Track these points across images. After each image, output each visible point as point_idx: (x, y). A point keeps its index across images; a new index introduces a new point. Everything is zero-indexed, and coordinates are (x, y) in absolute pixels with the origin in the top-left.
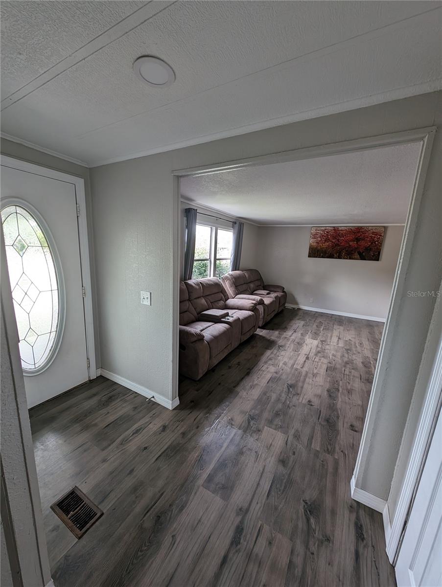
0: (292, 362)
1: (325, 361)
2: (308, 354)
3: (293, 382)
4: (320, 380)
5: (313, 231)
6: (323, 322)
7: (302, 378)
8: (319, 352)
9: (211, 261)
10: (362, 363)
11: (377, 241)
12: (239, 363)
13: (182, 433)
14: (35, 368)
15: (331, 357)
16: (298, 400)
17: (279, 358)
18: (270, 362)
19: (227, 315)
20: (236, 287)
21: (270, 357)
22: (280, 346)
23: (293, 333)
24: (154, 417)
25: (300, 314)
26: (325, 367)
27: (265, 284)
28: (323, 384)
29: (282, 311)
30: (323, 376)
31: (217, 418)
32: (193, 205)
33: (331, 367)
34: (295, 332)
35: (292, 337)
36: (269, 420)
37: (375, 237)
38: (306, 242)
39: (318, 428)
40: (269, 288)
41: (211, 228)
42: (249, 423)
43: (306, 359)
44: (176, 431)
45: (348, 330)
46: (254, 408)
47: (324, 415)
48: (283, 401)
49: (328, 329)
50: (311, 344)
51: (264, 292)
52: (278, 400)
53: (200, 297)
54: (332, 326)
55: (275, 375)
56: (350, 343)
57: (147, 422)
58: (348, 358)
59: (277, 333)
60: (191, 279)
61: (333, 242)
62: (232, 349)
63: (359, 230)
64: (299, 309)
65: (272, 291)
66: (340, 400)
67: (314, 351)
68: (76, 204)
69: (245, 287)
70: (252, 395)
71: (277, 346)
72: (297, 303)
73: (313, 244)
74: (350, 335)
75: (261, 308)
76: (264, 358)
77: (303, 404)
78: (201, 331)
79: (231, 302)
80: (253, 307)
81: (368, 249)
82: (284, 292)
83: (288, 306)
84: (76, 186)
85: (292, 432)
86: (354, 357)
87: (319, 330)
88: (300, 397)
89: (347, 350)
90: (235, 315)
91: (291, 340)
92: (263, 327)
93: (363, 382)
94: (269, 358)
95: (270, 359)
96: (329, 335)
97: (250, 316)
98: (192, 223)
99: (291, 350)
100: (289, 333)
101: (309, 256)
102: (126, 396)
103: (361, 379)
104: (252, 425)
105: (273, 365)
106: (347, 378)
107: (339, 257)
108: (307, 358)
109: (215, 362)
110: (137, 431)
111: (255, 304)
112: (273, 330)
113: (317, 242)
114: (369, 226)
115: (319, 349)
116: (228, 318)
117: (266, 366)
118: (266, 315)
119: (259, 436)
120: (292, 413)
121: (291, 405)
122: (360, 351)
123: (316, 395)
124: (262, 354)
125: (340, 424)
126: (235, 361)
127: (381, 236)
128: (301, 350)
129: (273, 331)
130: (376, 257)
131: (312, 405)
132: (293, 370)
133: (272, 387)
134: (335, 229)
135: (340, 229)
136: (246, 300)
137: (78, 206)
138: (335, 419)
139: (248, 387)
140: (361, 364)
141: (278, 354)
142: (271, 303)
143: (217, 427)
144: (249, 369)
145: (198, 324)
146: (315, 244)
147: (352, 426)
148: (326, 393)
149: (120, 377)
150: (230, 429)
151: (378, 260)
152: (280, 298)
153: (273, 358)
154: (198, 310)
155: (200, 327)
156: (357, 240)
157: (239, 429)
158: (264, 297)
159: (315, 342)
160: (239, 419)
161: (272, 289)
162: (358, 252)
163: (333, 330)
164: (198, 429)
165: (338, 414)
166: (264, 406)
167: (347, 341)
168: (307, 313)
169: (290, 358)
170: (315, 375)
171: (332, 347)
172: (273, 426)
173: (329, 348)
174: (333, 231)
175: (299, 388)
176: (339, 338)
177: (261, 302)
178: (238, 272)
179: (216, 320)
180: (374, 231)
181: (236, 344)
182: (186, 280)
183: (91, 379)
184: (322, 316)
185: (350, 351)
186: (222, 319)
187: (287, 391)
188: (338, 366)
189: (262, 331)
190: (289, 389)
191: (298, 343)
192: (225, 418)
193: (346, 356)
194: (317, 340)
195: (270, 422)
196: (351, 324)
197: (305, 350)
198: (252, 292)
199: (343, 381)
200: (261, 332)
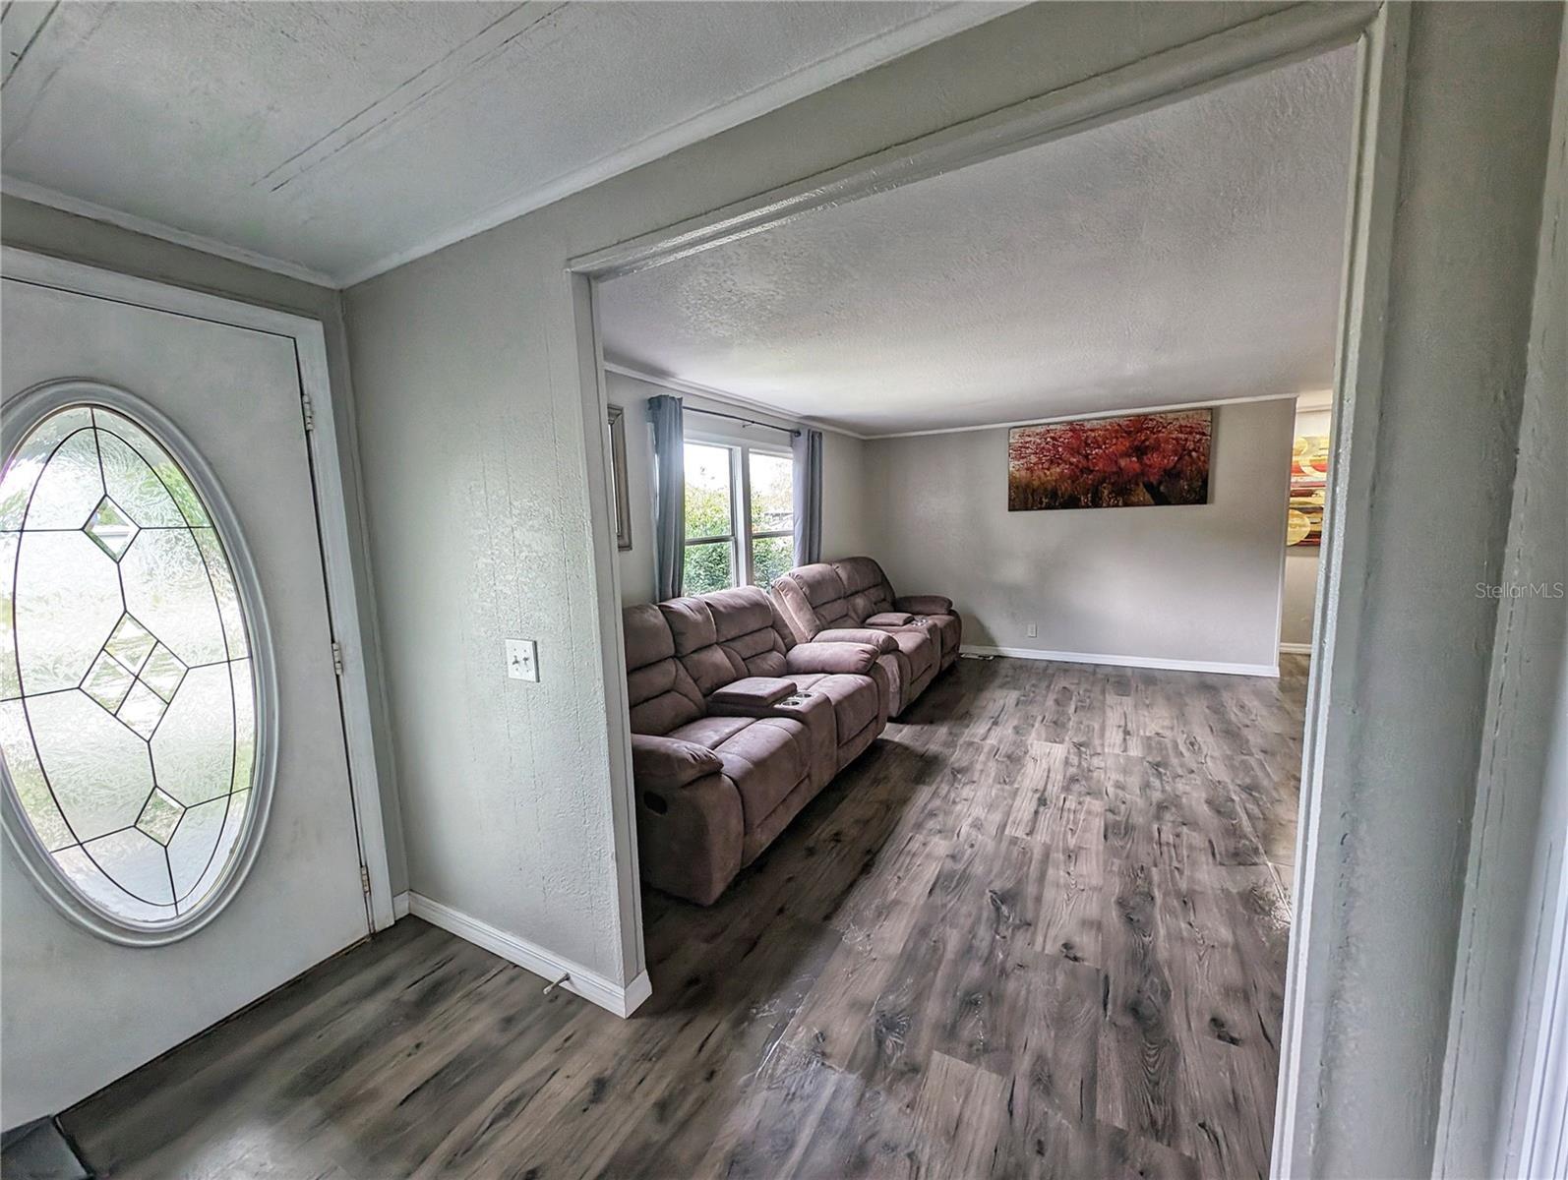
0: (996, 817)
1: (1097, 806)
2: (1041, 787)
3: (1009, 885)
4: (1090, 869)
5: (1015, 439)
6: (1072, 687)
7: (1034, 870)
8: (1074, 780)
9: (736, 542)
10: (1209, 802)
11: (1194, 450)
12: (837, 834)
13: (655, 1104)
14: (178, 916)
15: (1111, 790)
16: (1031, 943)
17: (958, 807)
18: (931, 824)
19: (792, 690)
20: (813, 608)
21: (929, 807)
22: (957, 772)
23: (990, 729)
24: (564, 1051)
25: (1003, 672)
26: (1098, 824)
27: (897, 595)
28: (1101, 883)
29: (953, 668)
30: (1097, 854)
31: (777, 1032)
32: (670, 387)
33: (1116, 824)
34: (995, 723)
35: (988, 741)
36: (945, 1027)
37: (1186, 440)
38: (997, 471)
39: (1108, 1040)
40: (908, 605)
41: (730, 450)
42: (880, 1043)
43: (1039, 806)
44: (638, 1096)
45: (1148, 706)
46: (893, 985)
47: (1121, 991)
48: (985, 955)
49: (1090, 708)
50: (1046, 756)
51: (897, 617)
52: (967, 951)
53: (710, 646)
54: (1101, 697)
55: (949, 864)
56: (1159, 743)
57: (544, 1070)
58: (1163, 791)
59: (942, 731)
60: (679, 596)
61: (1071, 464)
62: (815, 793)
63: (1139, 424)
64: (1000, 657)
65: (918, 614)
66: (1162, 932)
67: (1058, 777)
68: (302, 394)
69: (838, 607)
70: (882, 939)
71: (948, 771)
72: (990, 642)
73: (1017, 475)
74: (1156, 721)
75: (889, 664)
76: (911, 814)
77: (1047, 955)
78: (714, 747)
79: (803, 652)
80: (868, 661)
81: (1172, 474)
82: (951, 612)
83: (970, 650)
84: (297, 342)
85: (1024, 1064)
86: (1181, 786)
87: (1064, 713)
88: (1034, 934)
89: (1156, 766)
90: (816, 689)
91: (986, 750)
92: (901, 719)
93: (1221, 864)
94: (926, 812)
95: (932, 814)
96: (1097, 727)
97: (859, 691)
98: (670, 437)
99: (991, 781)
100: (978, 729)
101: (1012, 508)
102: (484, 979)
103: (1213, 854)
104: (889, 1052)
105: (940, 832)
106: (1171, 858)
107: (1096, 503)
108: (1042, 802)
109: (764, 839)
110: (510, 1108)
111: (874, 654)
112: (931, 722)
113: (1027, 469)
114: (1165, 412)
115: (1072, 770)
116: (795, 699)
117: (920, 838)
118: (906, 685)
119: (916, 1092)
120: (1018, 995)
121: (1010, 965)
122: (1194, 766)
123: (1087, 924)
124: (905, 801)
125: (1177, 1019)
126: (824, 830)
127: (1204, 434)
128: (1019, 778)
129: (933, 728)
130: (1200, 495)
131: (1076, 959)
132: (1004, 845)
133: (944, 906)
134: (1075, 429)
135: (1088, 426)
136: (845, 645)
137: (306, 399)
138: (1158, 1000)
139: (869, 914)
140: (1205, 807)
141: (953, 795)
142: (919, 648)
143: (774, 1069)
144: (869, 852)
145: (705, 727)
146: (1023, 473)
147: (1216, 1022)
148: (1114, 916)
149: (465, 917)
150: (817, 1072)
151: (1204, 502)
152: (941, 629)
153: (938, 808)
154: (707, 684)
155: (711, 733)
156: (1140, 451)
157: (850, 1068)
158: (897, 632)
159: (1059, 751)
160: (847, 1032)
161: (918, 608)
162: (1145, 486)
163: (1104, 712)
164: (714, 1082)
165: (1164, 982)
166: (924, 976)
167: (1149, 738)
168: (1021, 667)
169: (991, 807)
170: (1071, 855)
171: (1110, 762)
172: (962, 1049)
173: (1102, 765)
174: (1071, 434)
175: (1030, 904)
176: (1127, 733)
177: (890, 647)
178: (815, 569)
179: (758, 708)
180: (1183, 423)
181: (823, 776)
182: (666, 600)
183: (378, 928)
184: (1066, 671)
185: (1166, 769)
186: (777, 706)
187: (993, 915)
188: (1139, 820)
189: (901, 731)
190: (998, 909)
191: (1009, 757)
192: (802, 1032)
193: (1156, 783)
194: (1062, 742)
195: (948, 1034)
196: (1151, 688)
197: (1031, 776)
198: (864, 621)
199: (1161, 866)
200: (898, 734)
